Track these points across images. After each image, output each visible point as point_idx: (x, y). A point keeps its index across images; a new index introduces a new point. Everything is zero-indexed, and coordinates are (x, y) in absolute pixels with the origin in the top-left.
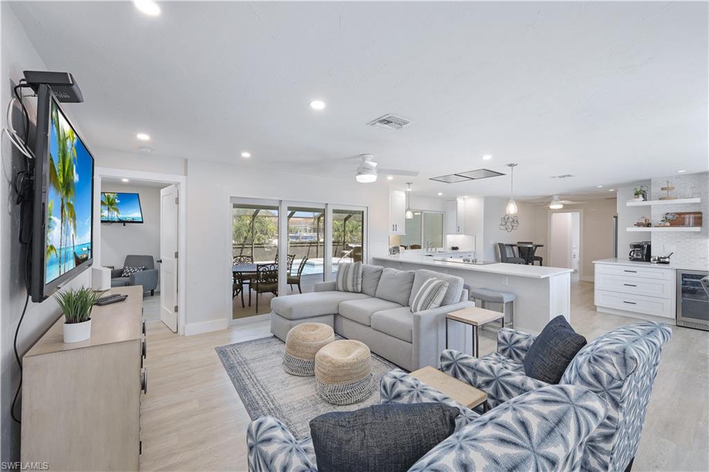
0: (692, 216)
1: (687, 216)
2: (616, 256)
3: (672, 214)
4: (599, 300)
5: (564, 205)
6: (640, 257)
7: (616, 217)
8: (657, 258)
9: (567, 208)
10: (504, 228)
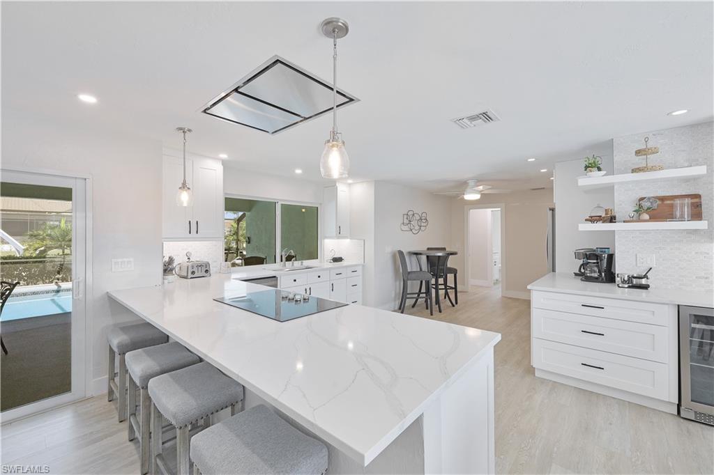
0: (687, 201)
1: (678, 202)
2: (554, 270)
3: (649, 198)
4: (540, 358)
5: (483, 195)
6: (596, 275)
7: (553, 210)
8: (626, 279)
9: (486, 201)
10: (406, 228)
